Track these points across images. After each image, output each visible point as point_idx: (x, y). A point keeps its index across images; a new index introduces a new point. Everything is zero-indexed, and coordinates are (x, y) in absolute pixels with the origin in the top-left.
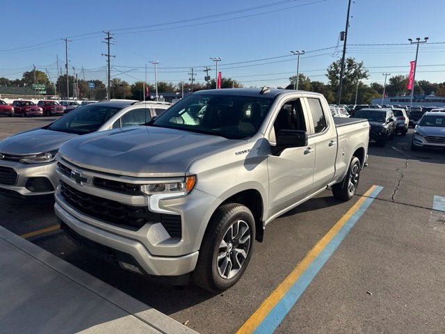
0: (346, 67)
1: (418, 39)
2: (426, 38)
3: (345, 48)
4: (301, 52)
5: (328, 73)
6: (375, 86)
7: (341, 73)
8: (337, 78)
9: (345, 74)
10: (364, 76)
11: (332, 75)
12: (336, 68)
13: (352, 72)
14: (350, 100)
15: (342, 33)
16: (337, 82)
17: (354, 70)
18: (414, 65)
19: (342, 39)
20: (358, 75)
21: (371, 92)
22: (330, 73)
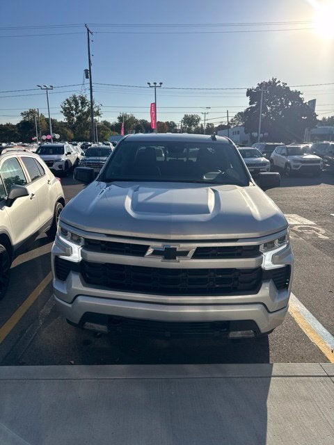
0: (80, 105)
1: (155, 83)
2: (161, 84)
3: (91, 87)
4: (49, 87)
5: (62, 110)
6: (106, 123)
7: (76, 110)
8: (73, 115)
9: (80, 111)
10: (98, 114)
11: (67, 112)
12: (70, 105)
13: (86, 110)
14: (88, 137)
15: (86, 71)
16: (73, 120)
17: (87, 107)
18: (154, 106)
19: (87, 77)
20: (91, 112)
21: (105, 130)
22: (65, 109)
